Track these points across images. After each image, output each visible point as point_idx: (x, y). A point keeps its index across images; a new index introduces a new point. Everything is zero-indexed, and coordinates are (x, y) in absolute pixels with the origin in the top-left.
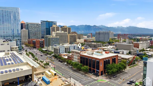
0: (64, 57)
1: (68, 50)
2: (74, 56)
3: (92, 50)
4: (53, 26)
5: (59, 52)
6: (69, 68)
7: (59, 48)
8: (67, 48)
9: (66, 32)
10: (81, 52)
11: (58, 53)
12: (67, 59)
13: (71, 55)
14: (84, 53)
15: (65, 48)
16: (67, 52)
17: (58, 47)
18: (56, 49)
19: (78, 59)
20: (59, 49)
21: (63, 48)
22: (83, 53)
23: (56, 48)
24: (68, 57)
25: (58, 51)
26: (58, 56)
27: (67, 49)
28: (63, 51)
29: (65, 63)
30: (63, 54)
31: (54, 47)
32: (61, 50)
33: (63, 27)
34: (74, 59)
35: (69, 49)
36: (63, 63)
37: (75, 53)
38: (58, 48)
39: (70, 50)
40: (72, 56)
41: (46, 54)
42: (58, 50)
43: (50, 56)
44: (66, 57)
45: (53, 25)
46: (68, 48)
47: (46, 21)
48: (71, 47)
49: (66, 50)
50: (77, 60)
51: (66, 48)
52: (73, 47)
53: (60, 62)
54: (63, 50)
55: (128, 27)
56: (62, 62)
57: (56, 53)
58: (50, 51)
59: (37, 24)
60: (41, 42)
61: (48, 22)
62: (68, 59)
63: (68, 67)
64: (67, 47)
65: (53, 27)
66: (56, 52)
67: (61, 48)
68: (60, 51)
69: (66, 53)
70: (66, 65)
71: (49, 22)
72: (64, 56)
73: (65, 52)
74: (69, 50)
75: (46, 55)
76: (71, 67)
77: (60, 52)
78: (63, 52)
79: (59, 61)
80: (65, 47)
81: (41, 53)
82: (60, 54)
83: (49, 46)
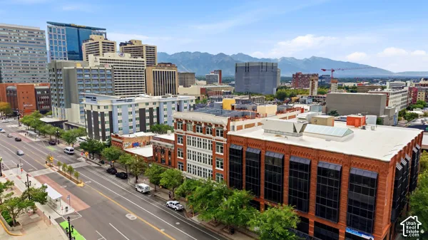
0: (137, 151)
1: (151, 117)
2: (189, 148)
3: (279, 112)
4: (92, 39)
5: (112, 130)
6: (167, 212)
7: (110, 109)
8: (147, 108)
9: (140, 59)
10: (231, 124)
11: (108, 134)
12: (148, 160)
13: (174, 142)
14: (247, 126)
15: (137, 109)
16: (148, 128)
17: (103, 104)
18: (96, 113)
19: (212, 162)
20: (111, 113)
21: (130, 109)
22: (240, 128)
23: (95, 109)
24: (155, 150)
25: (103, 123)
26: (106, 146)
27: (147, 114)
28: (131, 124)
29: (144, 185)
30: (132, 136)
31: (88, 105)
32: (120, 118)
33: (128, 46)
34: (189, 161)
35: (155, 114)
36: (132, 180)
37: (196, 129)
38: (102, 110)
39: (163, 120)
40: (176, 146)
41: (53, 138)
42: (107, 119)
43: (70, 148)
44: (147, 152)
45: (91, 36)
46: (151, 110)
47: (66, 25)
48: (165, 106)
49: (142, 118)
50: (210, 168)
51: (142, 111)
52: (174, 106)
53: (113, 177)
54: (131, 117)
55: (308, 60)
56: (123, 177)
57: (97, 134)
58: (73, 127)
59: (31, 32)
60: (42, 90)
61: (76, 27)
62: (154, 159)
63: (156, 204)
64: (147, 104)
65: (90, 42)
66: (97, 130)
67: (119, 111)
68: (117, 125)
69: (145, 131)
70: (146, 193)
71: (79, 27)
72: (135, 145)
73: (138, 129)
74: (155, 120)
75: (52, 143)
76: (174, 204)
77: (115, 130)
78: (131, 127)
79: (111, 171)
80: (136, 105)
81: (31, 135)
82: (117, 136)
83: (69, 106)
